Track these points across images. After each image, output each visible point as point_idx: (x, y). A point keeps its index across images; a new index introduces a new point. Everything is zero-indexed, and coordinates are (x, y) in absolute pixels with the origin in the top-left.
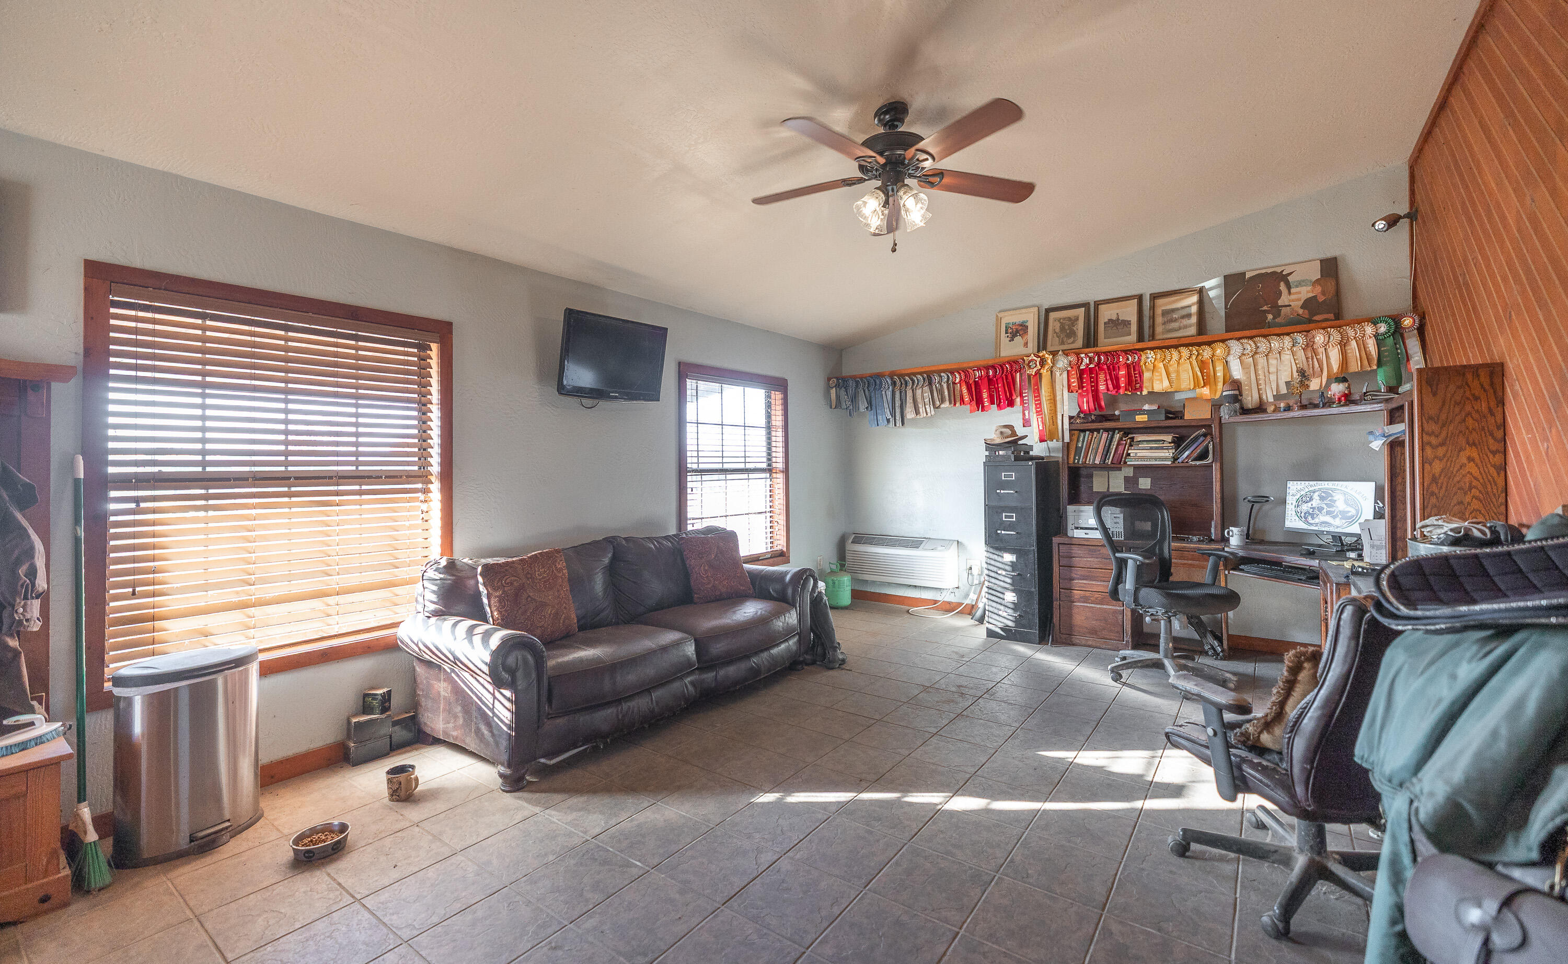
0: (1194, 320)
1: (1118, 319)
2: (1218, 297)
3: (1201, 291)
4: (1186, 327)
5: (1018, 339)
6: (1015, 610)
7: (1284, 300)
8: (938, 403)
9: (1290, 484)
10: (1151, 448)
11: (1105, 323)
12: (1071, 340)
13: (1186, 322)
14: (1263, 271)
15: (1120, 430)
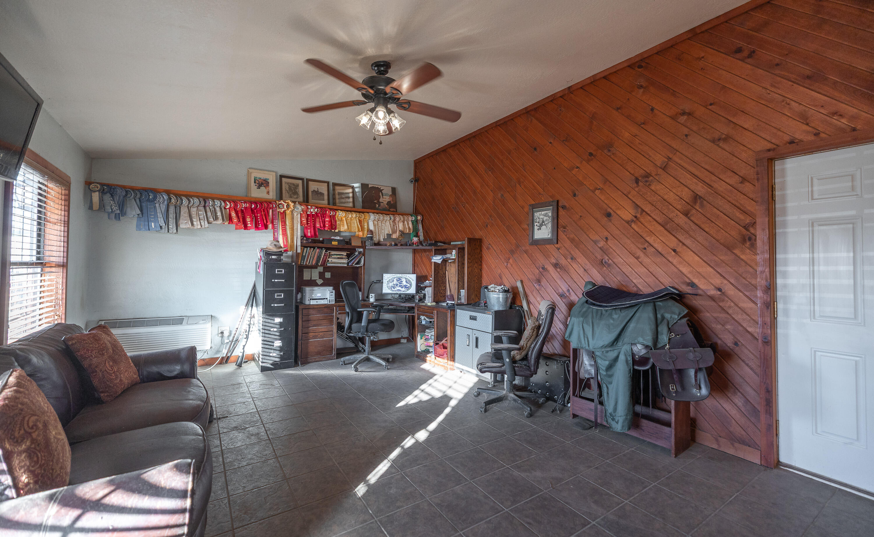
0: (351, 200)
1: (318, 191)
2: (359, 192)
3: (353, 188)
4: (347, 202)
5: (263, 188)
6: (280, 351)
7: (381, 200)
8: (211, 219)
9: (384, 275)
10: (338, 258)
11: (312, 192)
12: (295, 197)
13: (347, 200)
14: (375, 186)
15: (325, 248)
